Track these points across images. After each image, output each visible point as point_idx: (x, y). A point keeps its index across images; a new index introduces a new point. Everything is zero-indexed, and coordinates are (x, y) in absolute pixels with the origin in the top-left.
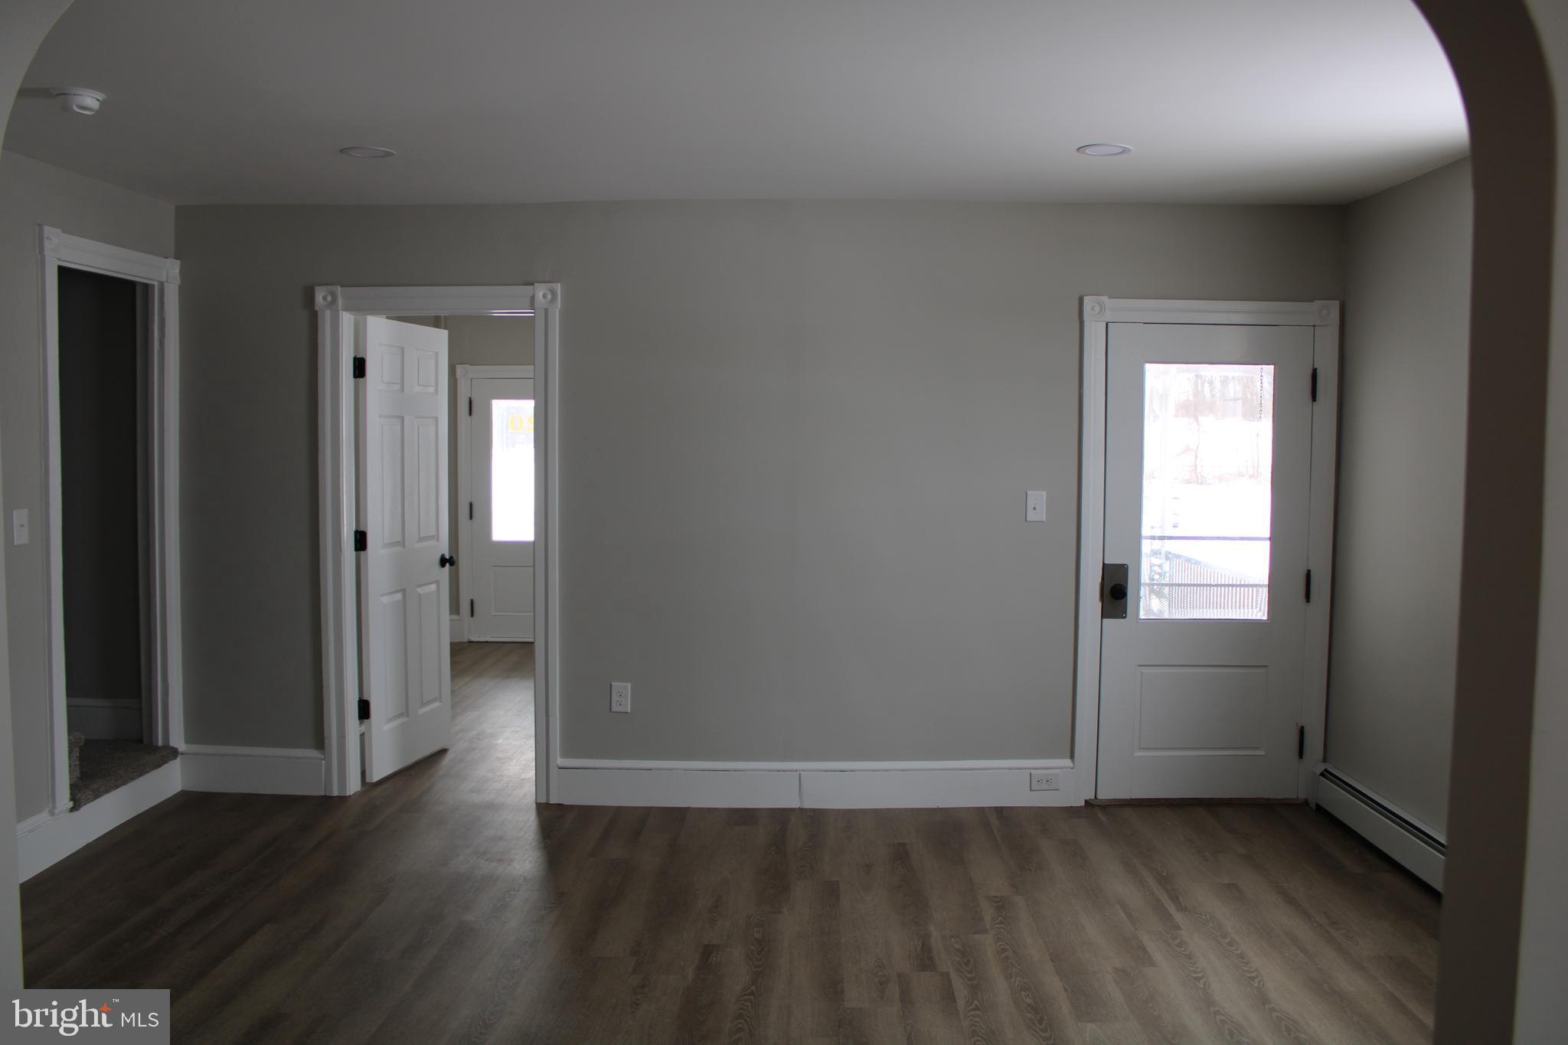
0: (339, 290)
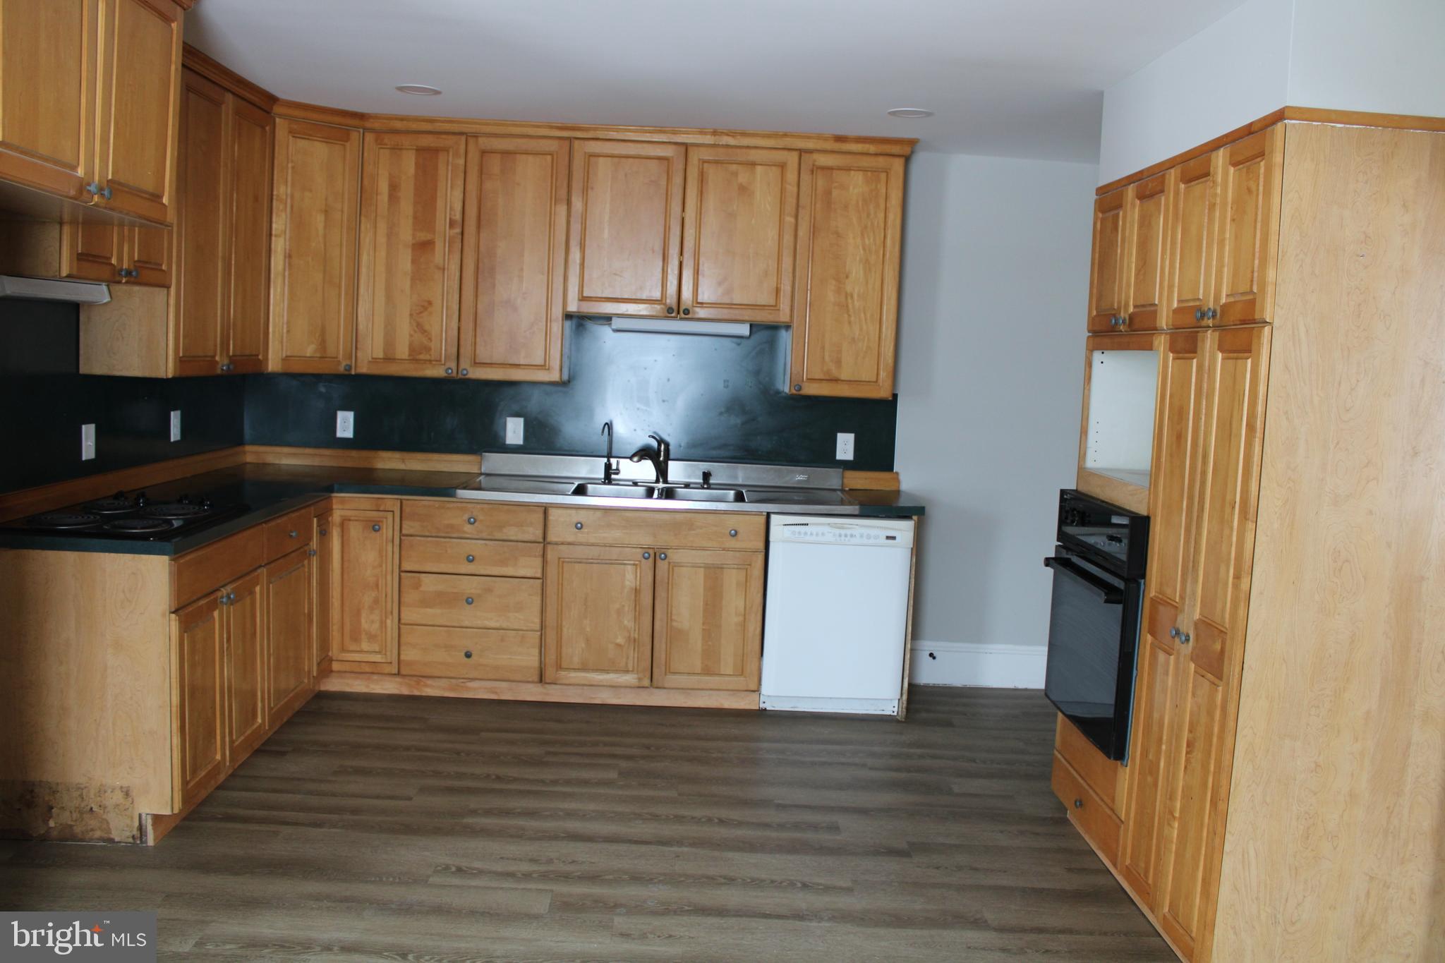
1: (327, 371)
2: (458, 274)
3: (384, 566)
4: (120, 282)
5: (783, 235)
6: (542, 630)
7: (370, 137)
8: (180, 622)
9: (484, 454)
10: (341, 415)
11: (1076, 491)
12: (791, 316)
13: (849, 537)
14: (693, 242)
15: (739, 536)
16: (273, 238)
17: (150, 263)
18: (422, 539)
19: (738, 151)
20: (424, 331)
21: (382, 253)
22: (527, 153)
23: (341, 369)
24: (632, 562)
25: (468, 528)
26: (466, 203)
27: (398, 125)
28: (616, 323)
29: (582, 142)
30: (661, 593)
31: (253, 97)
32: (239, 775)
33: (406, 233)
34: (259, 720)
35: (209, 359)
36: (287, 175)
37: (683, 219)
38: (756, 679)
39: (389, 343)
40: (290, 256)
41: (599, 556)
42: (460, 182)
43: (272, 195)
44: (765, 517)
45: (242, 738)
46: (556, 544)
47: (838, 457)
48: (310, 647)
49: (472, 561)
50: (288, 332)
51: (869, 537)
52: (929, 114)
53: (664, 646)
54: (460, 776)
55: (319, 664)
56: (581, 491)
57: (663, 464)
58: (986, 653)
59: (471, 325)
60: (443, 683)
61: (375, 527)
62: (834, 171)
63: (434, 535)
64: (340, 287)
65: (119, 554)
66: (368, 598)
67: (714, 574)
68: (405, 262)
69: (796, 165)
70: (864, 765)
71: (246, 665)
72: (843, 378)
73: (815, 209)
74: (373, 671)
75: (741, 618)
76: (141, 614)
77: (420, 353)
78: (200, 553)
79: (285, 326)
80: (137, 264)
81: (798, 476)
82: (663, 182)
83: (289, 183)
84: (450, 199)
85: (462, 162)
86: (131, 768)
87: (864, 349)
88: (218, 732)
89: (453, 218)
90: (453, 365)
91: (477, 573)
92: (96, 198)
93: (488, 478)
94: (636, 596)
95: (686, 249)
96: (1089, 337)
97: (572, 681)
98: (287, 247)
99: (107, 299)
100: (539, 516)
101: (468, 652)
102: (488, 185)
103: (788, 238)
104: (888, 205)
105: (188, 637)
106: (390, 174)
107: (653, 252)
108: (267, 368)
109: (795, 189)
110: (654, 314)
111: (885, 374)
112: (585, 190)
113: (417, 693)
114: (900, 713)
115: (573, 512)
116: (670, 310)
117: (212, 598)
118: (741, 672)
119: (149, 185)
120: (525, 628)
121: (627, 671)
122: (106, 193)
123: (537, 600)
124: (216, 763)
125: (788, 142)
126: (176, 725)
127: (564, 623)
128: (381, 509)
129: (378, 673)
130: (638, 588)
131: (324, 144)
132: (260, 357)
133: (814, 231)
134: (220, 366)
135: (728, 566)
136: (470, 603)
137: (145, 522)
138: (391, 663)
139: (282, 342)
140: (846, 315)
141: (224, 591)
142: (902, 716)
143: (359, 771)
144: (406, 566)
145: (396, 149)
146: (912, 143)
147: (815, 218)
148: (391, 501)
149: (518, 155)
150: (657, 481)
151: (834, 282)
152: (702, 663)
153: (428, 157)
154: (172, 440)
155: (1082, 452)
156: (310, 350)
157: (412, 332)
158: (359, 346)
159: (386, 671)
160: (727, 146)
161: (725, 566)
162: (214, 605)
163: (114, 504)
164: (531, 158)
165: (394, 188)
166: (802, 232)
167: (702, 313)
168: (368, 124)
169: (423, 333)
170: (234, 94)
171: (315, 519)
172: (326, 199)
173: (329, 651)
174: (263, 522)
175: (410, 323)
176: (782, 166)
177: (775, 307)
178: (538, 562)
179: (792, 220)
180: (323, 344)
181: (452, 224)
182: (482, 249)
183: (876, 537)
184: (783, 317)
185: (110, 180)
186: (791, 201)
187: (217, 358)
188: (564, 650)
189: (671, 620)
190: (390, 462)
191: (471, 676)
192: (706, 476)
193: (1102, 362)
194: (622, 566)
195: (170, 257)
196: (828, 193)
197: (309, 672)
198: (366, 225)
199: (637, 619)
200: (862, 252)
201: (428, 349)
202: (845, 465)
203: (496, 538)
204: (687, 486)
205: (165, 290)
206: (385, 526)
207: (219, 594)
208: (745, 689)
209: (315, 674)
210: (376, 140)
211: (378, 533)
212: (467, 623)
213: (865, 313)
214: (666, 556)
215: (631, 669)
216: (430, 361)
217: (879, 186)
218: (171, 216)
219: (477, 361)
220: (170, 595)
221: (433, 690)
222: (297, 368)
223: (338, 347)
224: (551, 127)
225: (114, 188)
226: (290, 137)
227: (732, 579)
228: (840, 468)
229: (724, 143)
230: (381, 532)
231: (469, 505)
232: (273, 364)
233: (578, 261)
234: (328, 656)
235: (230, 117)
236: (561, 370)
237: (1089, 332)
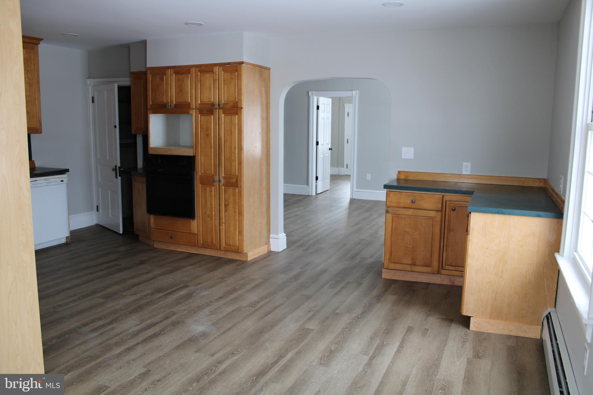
0: (314, 92)
13: (50, 182)
51: (56, 182)
104: (34, 62)
111: (39, 124)
146: (41, 40)
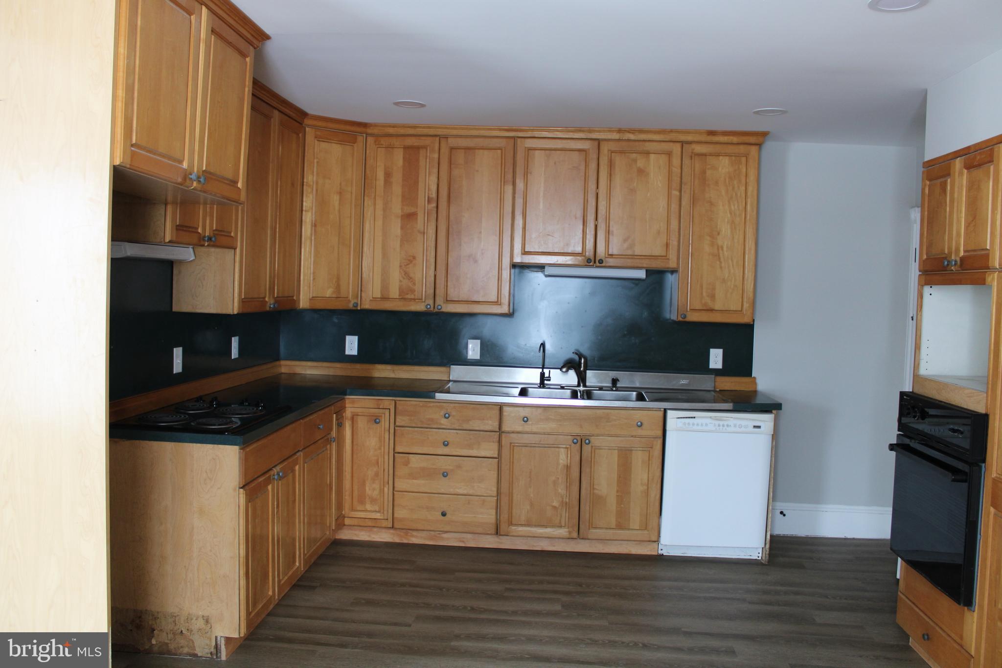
1: (341, 308)
2: (434, 236)
3: (382, 448)
4: (203, 245)
5: (671, 205)
6: (498, 496)
7: (370, 140)
8: (246, 495)
9: (451, 366)
10: (349, 338)
11: (912, 392)
12: (678, 263)
13: (726, 426)
14: (604, 211)
15: (644, 427)
16: (304, 212)
17: (224, 231)
18: (411, 429)
19: (637, 143)
20: (410, 278)
21: (379, 223)
22: (483, 148)
23: (351, 306)
24: (565, 446)
25: (444, 421)
26: (440, 186)
27: (391, 131)
28: (548, 271)
29: (523, 140)
30: (586, 470)
31: (291, 113)
32: (283, 605)
33: (397, 207)
34: (297, 564)
35: (262, 300)
36: (314, 167)
37: (597, 194)
38: (656, 534)
39: (385, 287)
40: (315, 226)
41: (541, 441)
42: (436, 170)
43: (303, 182)
44: (663, 412)
45: (286, 578)
46: (509, 433)
47: (711, 367)
48: (330, 508)
49: (447, 445)
50: (314, 279)
51: (740, 426)
52: (783, 112)
53: (588, 508)
54: (444, 607)
55: (336, 520)
56: (523, 393)
57: (583, 373)
58: (823, 511)
59: (444, 272)
60: (424, 534)
61: (376, 420)
62: (708, 157)
63: (419, 426)
64: (350, 247)
65: (203, 445)
66: (370, 473)
67: (625, 455)
68: (396, 229)
69: (679, 153)
70: (744, 600)
71: (289, 522)
72: (716, 308)
73: (694, 185)
74: (374, 525)
75: (645, 487)
76: (218, 488)
77: (407, 294)
78: (260, 443)
79: (312, 276)
80: (216, 232)
81: (682, 381)
82: (583, 167)
83: (315, 173)
84: (428, 182)
85: (436, 156)
86: (209, 602)
87: (732, 287)
88: (270, 574)
89: (431, 196)
90: (431, 302)
91: (451, 454)
92: (195, 184)
93: (455, 384)
94: (567, 471)
95: (599, 216)
96: (920, 275)
97: (520, 533)
98: (314, 219)
99: (193, 258)
100: (496, 412)
101: (443, 512)
102: (456, 172)
103: (674, 206)
104: (747, 181)
105: (251, 505)
106: (385, 165)
107: (576, 218)
108: (299, 307)
109: (679, 171)
110: (577, 263)
111: (748, 305)
112: (526, 173)
113: (405, 541)
114: (764, 558)
115: (521, 409)
116: (589, 260)
117: (268, 475)
118: (645, 526)
119: (229, 175)
120: (485, 495)
121: (561, 527)
122: (202, 180)
123: (494, 474)
124: (269, 597)
125: (673, 136)
126: (242, 572)
127: (514, 491)
128: (381, 407)
129: (377, 527)
130: (569, 465)
131: (339, 145)
132: (295, 298)
133: (694, 201)
134: (269, 304)
135: (635, 449)
136: (445, 476)
137: (221, 420)
138: (387, 519)
139: (310, 287)
140: (718, 262)
141: (275, 470)
142: (765, 559)
143: (370, 603)
144: (398, 449)
145: (390, 148)
146: (765, 134)
147: (694, 191)
148: (387, 402)
149: (477, 151)
150: (579, 385)
151: (708, 238)
152: (616, 521)
153: (412, 153)
154: (233, 358)
155: (916, 363)
156: (329, 293)
157: (402, 279)
158: (363, 289)
159: (383, 525)
160: (629, 140)
161: (633, 449)
162: (268, 481)
163: (195, 405)
164: (486, 152)
165: (388, 175)
166: (684, 202)
167: (611, 262)
168: (369, 131)
169: (409, 280)
170: (279, 111)
171: (335, 415)
172: (340, 184)
173: (342, 511)
174: (301, 419)
175: (400, 272)
176: (669, 154)
177: (665, 257)
178: (495, 446)
179: (677, 193)
180: (338, 287)
181: (429, 201)
182: (452, 218)
183: (746, 427)
184: (672, 264)
185: (205, 170)
186: (676, 179)
187: (267, 299)
188: (514, 511)
189: (594, 489)
190: (383, 372)
191: (445, 530)
192: (615, 381)
193: (931, 294)
194: (557, 449)
195: (236, 227)
196: (704, 172)
197: (330, 526)
198: (368, 202)
199: (568, 488)
200: (729, 215)
201: (413, 291)
202: (716, 372)
203: (465, 428)
204: (601, 389)
205: (233, 251)
206: (383, 420)
207: (272, 473)
208: (648, 540)
209: (334, 528)
210: (375, 142)
211: (378, 425)
212: (442, 491)
213: (732, 260)
214: (590, 442)
215: (563, 525)
216: (414, 299)
217: (741, 167)
218: (243, 197)
219: (448, 299)
220: (239, 475)
221: (417, 539)
222: (319, 305)
223: (349, 290)
224: (500, 130)
225: (208, 176)
226: (316, 141)
227: (638, 458)
228: (713, 375)
229: (626, 139)
230: (380, 423)
231: (445, 404)
232: (304, 303)
233: (521, 226)
234: (342, 514)
235: (277, 127)
236: (509, 305)
237: (920, 271)
